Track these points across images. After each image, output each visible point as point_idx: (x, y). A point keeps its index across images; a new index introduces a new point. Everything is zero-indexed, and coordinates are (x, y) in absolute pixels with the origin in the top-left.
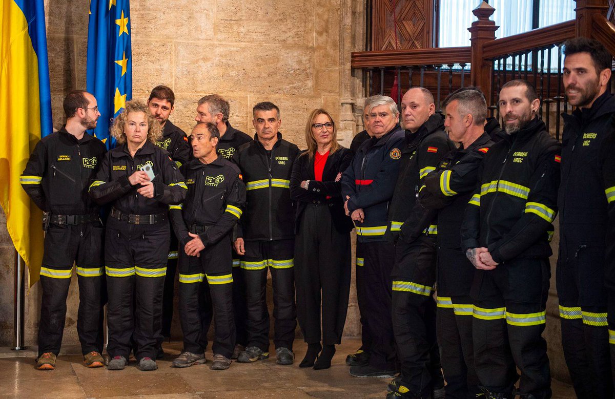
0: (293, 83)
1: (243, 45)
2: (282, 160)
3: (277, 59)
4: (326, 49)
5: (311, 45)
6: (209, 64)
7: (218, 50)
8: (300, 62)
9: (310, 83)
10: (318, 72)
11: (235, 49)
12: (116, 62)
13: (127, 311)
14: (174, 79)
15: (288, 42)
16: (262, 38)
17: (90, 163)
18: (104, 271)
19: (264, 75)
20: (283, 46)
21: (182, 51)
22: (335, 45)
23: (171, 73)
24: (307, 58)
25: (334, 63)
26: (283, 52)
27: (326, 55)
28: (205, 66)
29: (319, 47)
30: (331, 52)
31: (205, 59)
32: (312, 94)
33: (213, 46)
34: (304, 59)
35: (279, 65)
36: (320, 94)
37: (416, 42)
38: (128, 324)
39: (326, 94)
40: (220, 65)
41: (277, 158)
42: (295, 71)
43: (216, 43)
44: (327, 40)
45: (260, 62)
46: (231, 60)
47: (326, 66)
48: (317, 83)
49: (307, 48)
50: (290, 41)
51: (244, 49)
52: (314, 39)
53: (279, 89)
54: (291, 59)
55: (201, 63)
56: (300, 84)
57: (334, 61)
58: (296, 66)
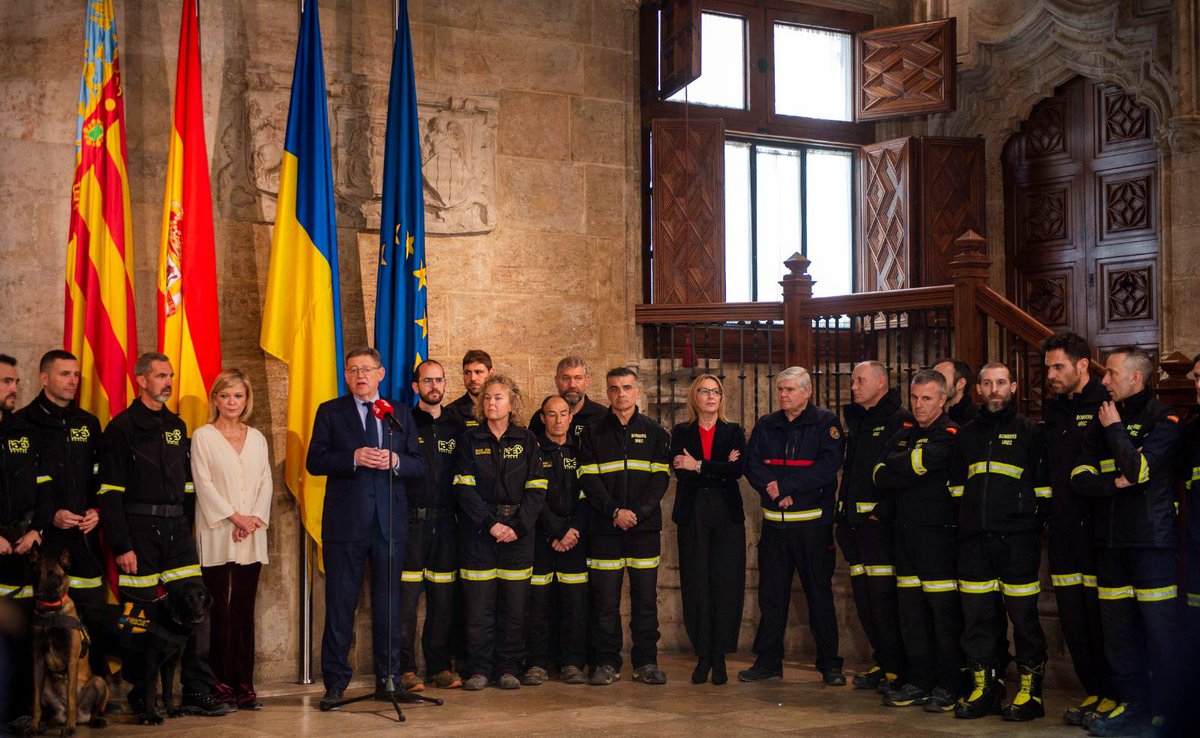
0: (576, 343)
1: (522, 296)
2: (639, 438)
3: (559, 314)
4: (609, 300)
5: (594, 296)
6: (486, 320)
7: (496, 304)
8: (583, 317)
9: (594, 343)
10: (601, 328)
11: (514, 302)
12: (416, 321)
13: (491, 620)
14: (448, 339)
15: (570, 293)
16: (542, 288)
17: (447, 446)
18: (458, 575)
19: (545, 333)
20: (565, 298)
21: (457, 304)
22: (619, 297)
23: (446, 332)
24: (590, 312)
25: (619, 318)
26: (565, 306)
27: (610, 309)
28: (482, 323)
29: (603, 299)
30: (616, 305)
31: (483, 315)
32: (597, 355)
33: (492, 298)
34: (587, 313)
35: (561, 321)
36: (604, 355)
37: (706, 294)
38: (490, 636)
39: (611, 355)
40: (498, 321)
41: (633, 436)
42: (578, 327)
43: (493, 294)
44: (611, 292)
45: (541, 317)
46: (509, 315)
47: (611, 321)
48: (601, 342)
49: (590, 300)
50: (572, 292)
51: (523, 302)
52: (598, 290)
53: (562, 350)
54: (574, 313)
55: (478, 319)
56: (584, 343)
57: (619, 315)
58: (579, 322)
